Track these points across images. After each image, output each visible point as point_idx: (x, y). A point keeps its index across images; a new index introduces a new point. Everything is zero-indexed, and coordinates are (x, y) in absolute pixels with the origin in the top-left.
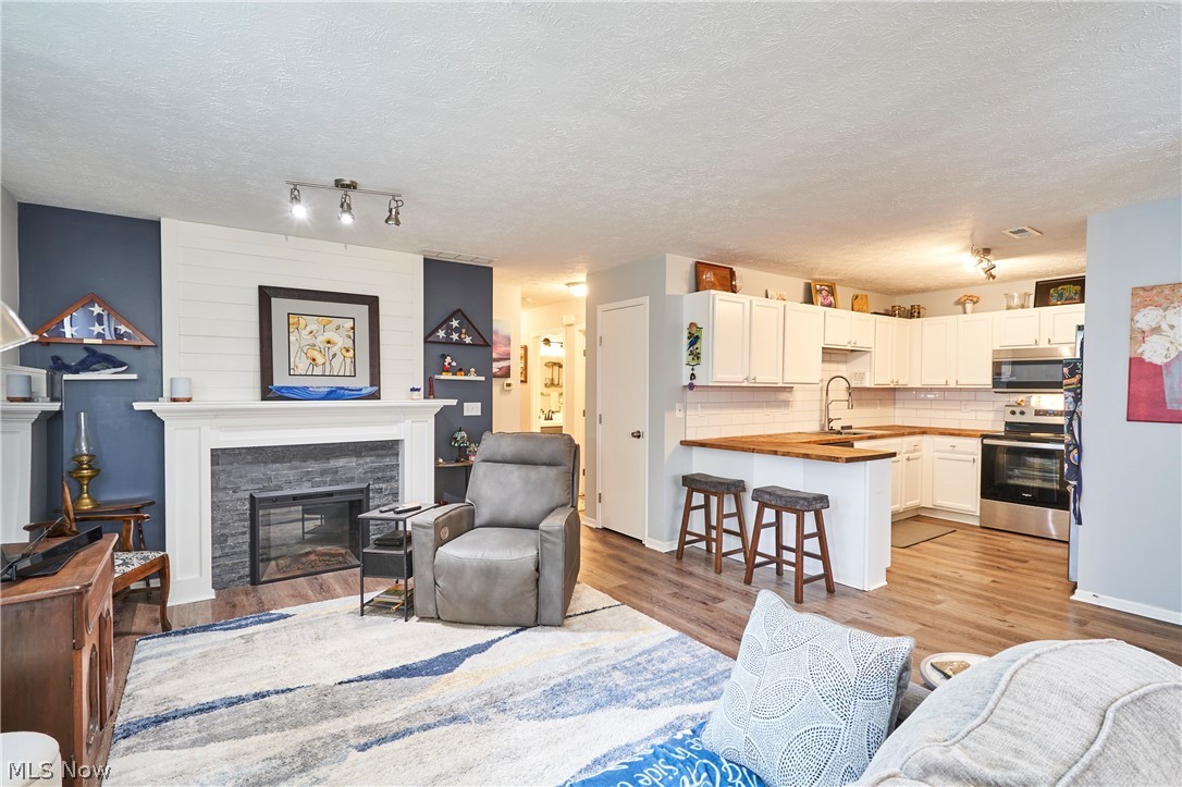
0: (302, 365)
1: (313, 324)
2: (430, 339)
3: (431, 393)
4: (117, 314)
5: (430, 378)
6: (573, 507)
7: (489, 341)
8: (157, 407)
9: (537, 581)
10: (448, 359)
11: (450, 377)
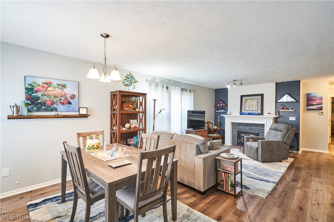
0: (247, 109)
1: (250, 101)
2: (278, 102)
3: (279, 114)
4: (223, 102)
5: (279, 111)
6: (283, 142)
7: (298, 100)
8: (224, 116)
9: (257, 152)
10: (283, 106)
11: (283, 110)
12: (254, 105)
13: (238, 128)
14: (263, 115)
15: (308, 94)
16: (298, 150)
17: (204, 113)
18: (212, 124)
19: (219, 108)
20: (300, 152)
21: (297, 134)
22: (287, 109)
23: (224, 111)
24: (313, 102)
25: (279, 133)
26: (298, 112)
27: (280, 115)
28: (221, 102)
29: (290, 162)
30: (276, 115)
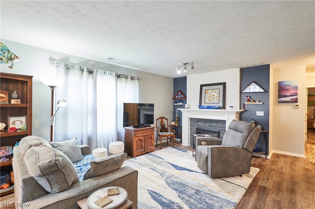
0: (207, 101)
1: (210, 91)
2: (242, 92)
3: (244, 108)
4: (182, 93)
5: (244, 103)
6: (243, 148)
7: (267, 90)
8: (181, 109)
9: (207, 162)
10: (248, 98)
11: (249, 103)
12: (214, 97)
13: (196, 125)
14: (225, 109)
15: (280, 83)
16: (267, 154)
17: (152, 106)
18: (167, 119)
19: (177, 100)
20: (269, 157)
21: (265, 134)
22: (253, 101)
23: (183, 104)
24: (286, 93)
25: (239, 134)
26: (267, 105)
27: (246, 109)
28: (180, 93)
29: (252, 177)
30: (240, 109)
